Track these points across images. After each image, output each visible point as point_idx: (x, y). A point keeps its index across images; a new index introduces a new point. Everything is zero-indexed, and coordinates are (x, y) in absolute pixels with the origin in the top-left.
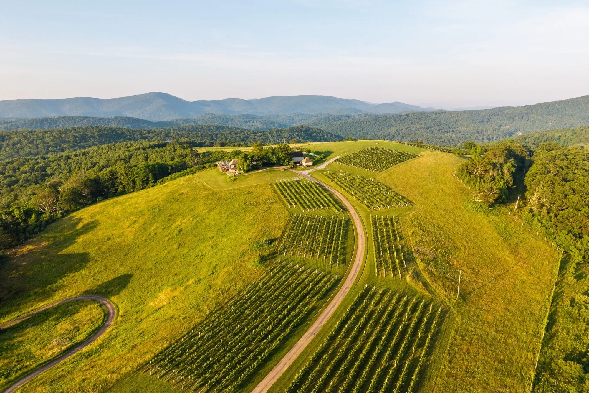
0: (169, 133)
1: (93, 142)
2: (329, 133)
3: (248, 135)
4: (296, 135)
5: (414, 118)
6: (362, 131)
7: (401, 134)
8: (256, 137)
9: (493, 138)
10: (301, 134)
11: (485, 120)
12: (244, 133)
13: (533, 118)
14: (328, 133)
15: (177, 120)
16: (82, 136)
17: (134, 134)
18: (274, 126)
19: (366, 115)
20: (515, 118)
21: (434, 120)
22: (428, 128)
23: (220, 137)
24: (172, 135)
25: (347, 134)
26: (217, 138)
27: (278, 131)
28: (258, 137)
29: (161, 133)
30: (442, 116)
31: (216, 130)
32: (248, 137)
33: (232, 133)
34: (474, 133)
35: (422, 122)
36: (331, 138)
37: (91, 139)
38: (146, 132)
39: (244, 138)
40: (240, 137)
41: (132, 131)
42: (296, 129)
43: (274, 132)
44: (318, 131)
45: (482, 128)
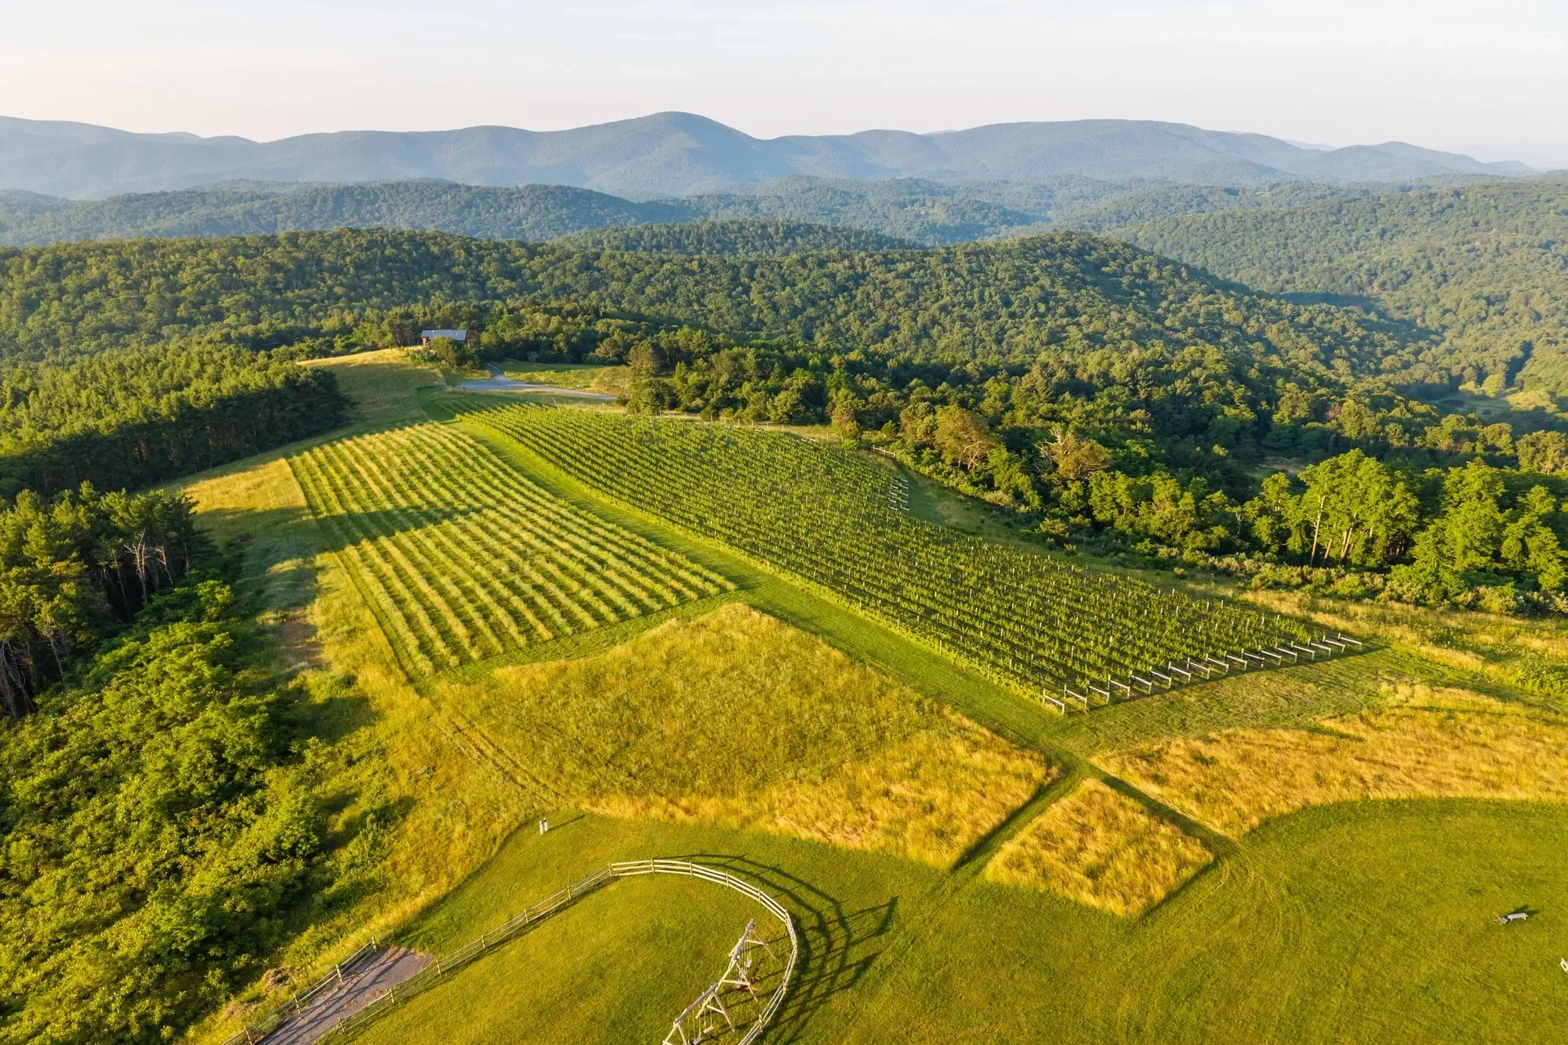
0: (598, 256)
1: (331, 288)
2: (1167, 262)
3: (864, 267)
4: (1042, 269)
5: (1487, 207)
6: (1286, 246)
7: (1437, 269)
8: (890, 276)
10: (1060, 266)
12: (852, 260)
14: (1162, 262)
15: (700, 198)
16: (301, 266)
17: (481, 259)
18: (985, 217)
19: (1297, 187)
22: (1547, 246)
23: (762, 275)
24: (602, 265)
26: (752, 279)
27: (976, 254)
28: (898, 277)
29: (569, 256)
31: (785, 238)
32: (864, 276)
33: (809, 261)
35: (1519, 222)
36: (1171, 283)
37: (327, 275)
38: (523, 251)
39: (847, 280)
40: (832, 276)
41: (480, 248)
42: (1044, 246)
43: (960, 256)
44: (1128, 253)
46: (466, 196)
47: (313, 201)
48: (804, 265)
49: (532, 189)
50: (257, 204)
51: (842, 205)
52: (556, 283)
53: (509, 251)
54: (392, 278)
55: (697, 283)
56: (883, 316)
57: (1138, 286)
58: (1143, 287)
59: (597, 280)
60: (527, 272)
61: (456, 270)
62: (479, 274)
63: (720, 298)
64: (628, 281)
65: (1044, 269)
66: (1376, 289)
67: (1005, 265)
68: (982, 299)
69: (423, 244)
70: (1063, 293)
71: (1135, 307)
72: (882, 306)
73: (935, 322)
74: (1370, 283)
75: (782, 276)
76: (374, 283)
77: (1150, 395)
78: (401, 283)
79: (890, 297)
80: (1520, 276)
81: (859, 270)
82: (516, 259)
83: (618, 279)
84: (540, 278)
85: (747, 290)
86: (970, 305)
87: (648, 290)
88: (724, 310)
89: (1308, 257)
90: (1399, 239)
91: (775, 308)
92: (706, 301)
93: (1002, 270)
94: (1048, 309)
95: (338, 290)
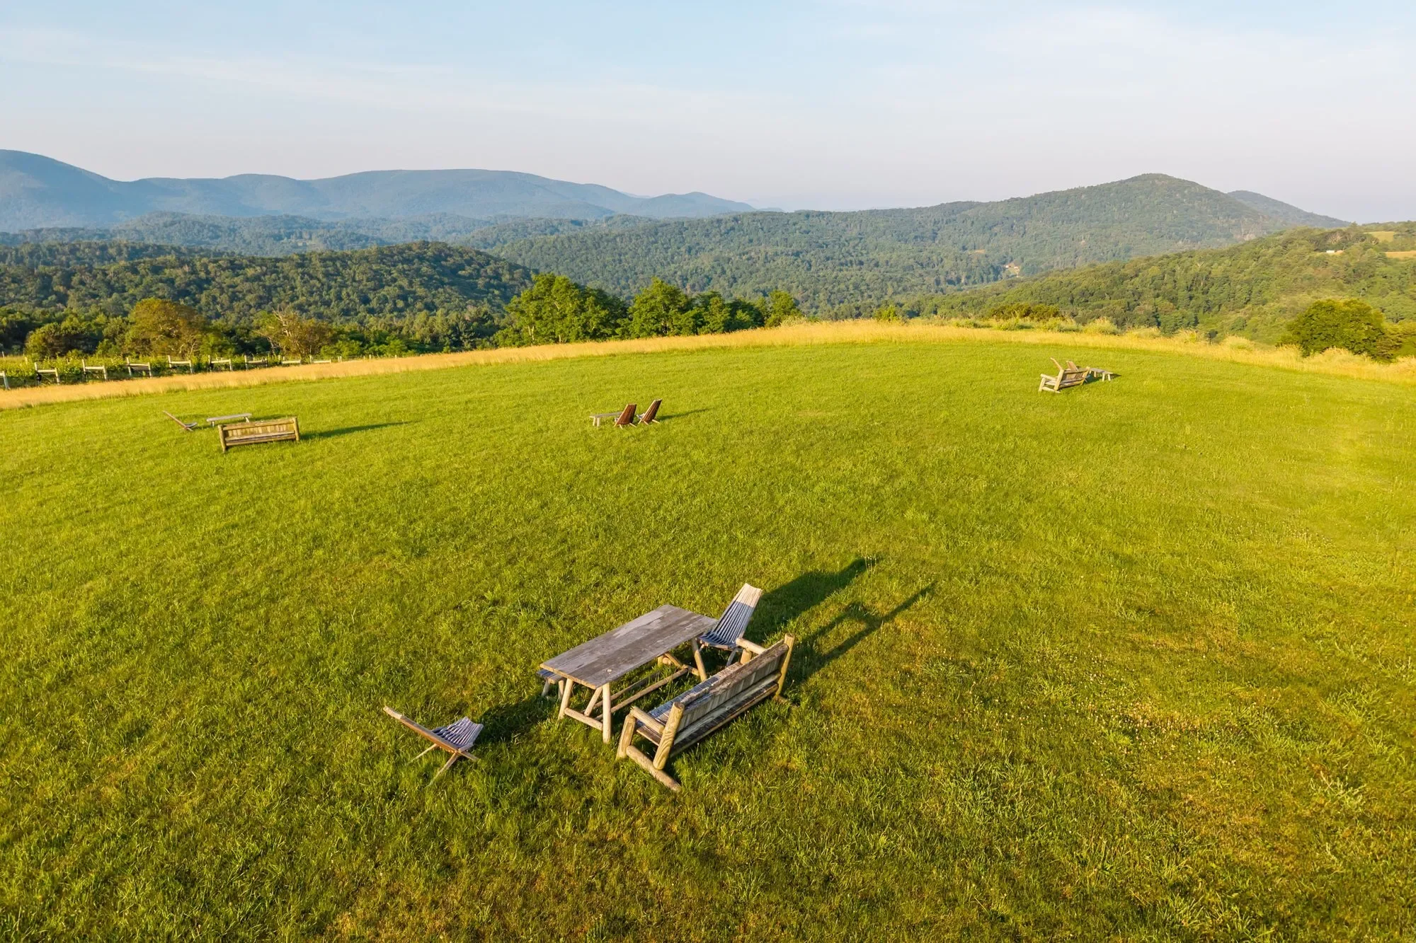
2: (517, 267)
4: (399, 272)
5: (756, 229)
6: (620, 261)
7: (729, 273)
8: (237, 280)
9: (959, 280)
10: (418, 270)
11: (928, 234)
12: (192, 266)
13: (1035, 228)
14: (513, 267)
19: (625, 219)
20: (996, 229)
21: (807, 232)
22: (797, 254)
23: (82, 283)
25: (576, 269)
26: (69, 287)
27: (333, 260)
28: (247, 280)
32: (208, 281)
33: (141, 268)
34: (911, 268)
36: (523, 283)
39: (188, 284)
40: (171, 282)
42: (401, 254)
43: (316, 261)
44: (481, 260)
45: (929, 255)
48: (135, 272)
51: (212, 238)
57: (493, 286)
58: (497, 287)
65: (403, 272)
66: (689, 290)
67: (362, 268)
68: (339, 298)
70: (421, 291)
71: (489, 301)
72: (231, 308)
74: (684, 286)
75: (108, 284)
79: (239, 300)
80: (782, 276)
81: (202, 275)
89: (639, 269)
90: (701, 254)
93: (359, 272)
94: (407, 305)
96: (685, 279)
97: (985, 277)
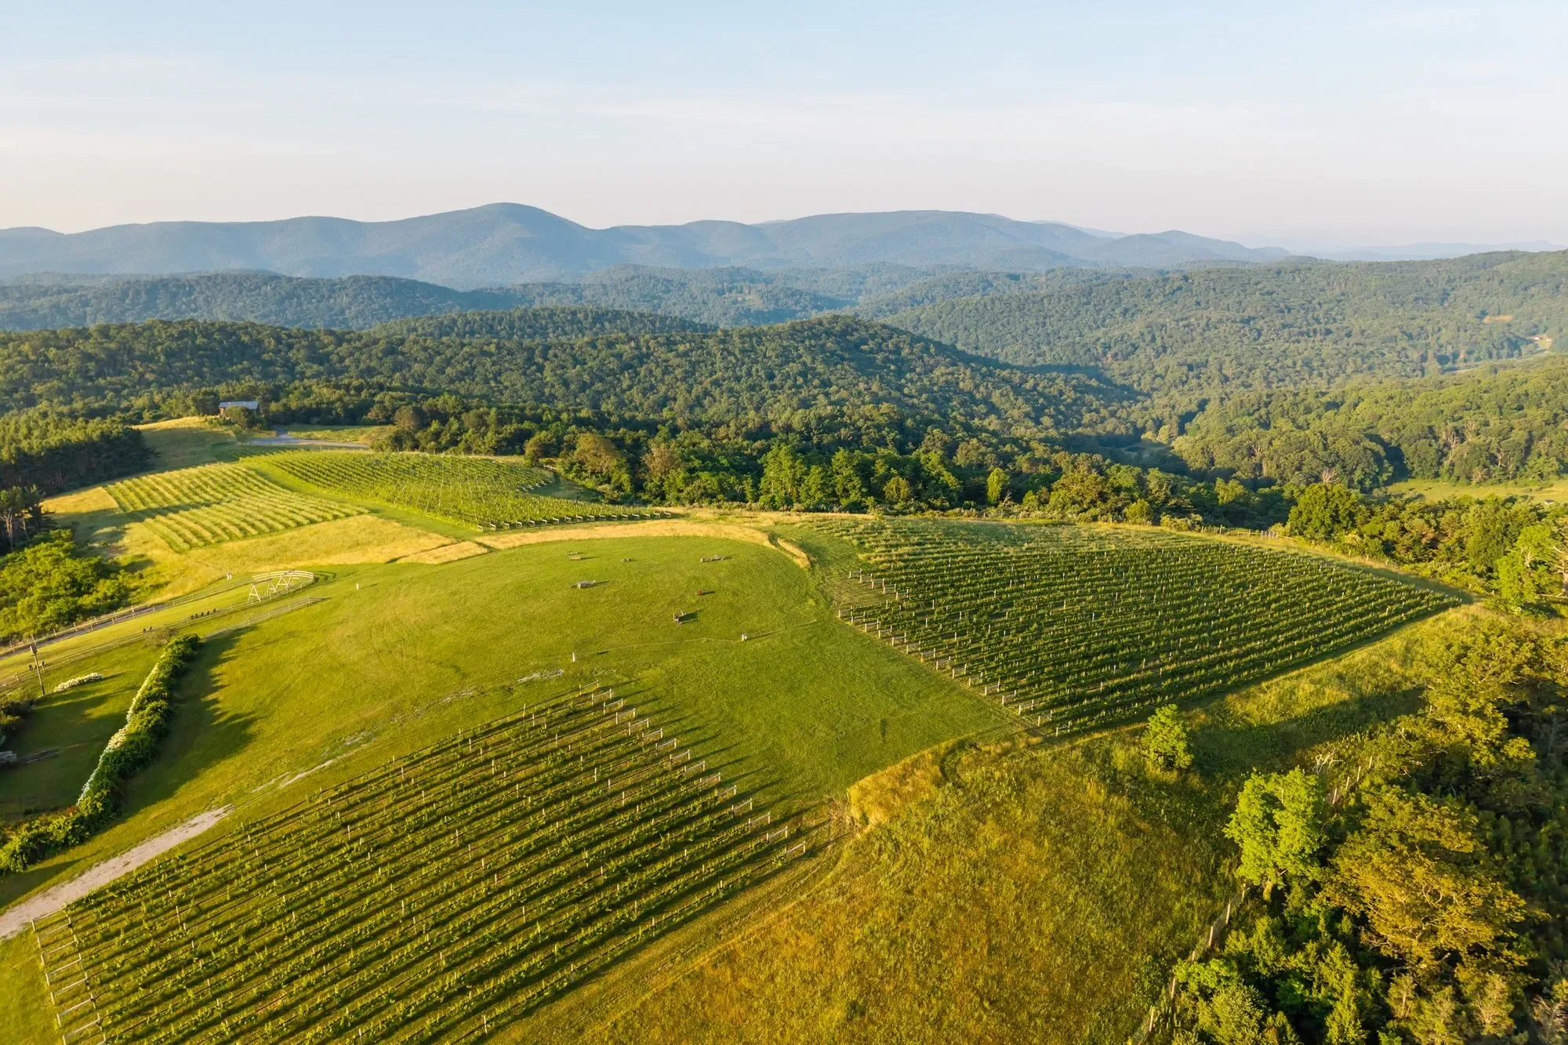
0: (402, 342)
1: (142, 375)
2: (920, 339)
3: (648, 348)
4: (805, 348)
5: (1207, 289)
7: (1159, 341)
8: (671, 355)
9: (1456, 356)
10: (823, 346)
11: (1435, 295)
12: (637, 342)
14: (915, 341)
15: (525, 286)
16: (112, 355)
17: (290, 347)
18: (797, 303)
19: (1068, 273)
20: (1533, 290)
21: (1270, 293)
22: (1246, 321)
23: (555, 356)
24: (406, 350)
26: (546, 359)
27: (750, 336)
28: (678, 355)
29: (375, 342)
30: (1298, 280)
31: (594, 323)
32: (648, 356)
33: (599, 344)
34: (1394, 339)
36: (921, 358)
37: (138, 363)
38: (331, 338)
39: (632, 359)
40: (619, 356)
41: (289, 336)
42: (810, 329)
43: (736, 338)
44: (885, 333)
45: (1423, 323)
46: (288, 287)
47: (125, 294)
48: (594, 347)
49: (356, 279)
50: (64, 297)
51: (664, 292)
52: (362, 366)
53: (318, 339)
54: (202, 365)
55: (494, 363)
56: (662, 389)
57: (890, 361)
58: (894, 362)
59: (401, 363)
60: (334, 358)
61: (266, 357)
62: (288, 360)
63: (515, 376)
64: (430, 363)
65: (809, 349)
66: (1108, 359)
67: (774, 344)
68: (749, 374)
69: (234, 333)
70: (820, 368)
71: (882, 378)
72: (662, 381)
73: (707, 393)
74: (1105, 354)
75: (574, 356)
76: (184, 370)
77: (820, 440)
78: (212, 369)
79: (669, 373)
80: (1220, 346)
82: (325, 346)
83: (421, 362)
84: (347, 362)
85: (541, 369)
86: (738, 379)
87: (449, 370)
88: (519, 386)
90: (1135, 318)
91: (566, 384)
92: (502, 378)
93: (770, 349)
94: (805, 381)
95: (149, 376)
96: (1107, 347)
97: (1494, 352)
